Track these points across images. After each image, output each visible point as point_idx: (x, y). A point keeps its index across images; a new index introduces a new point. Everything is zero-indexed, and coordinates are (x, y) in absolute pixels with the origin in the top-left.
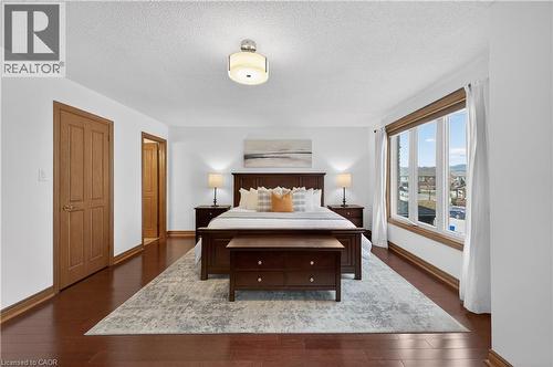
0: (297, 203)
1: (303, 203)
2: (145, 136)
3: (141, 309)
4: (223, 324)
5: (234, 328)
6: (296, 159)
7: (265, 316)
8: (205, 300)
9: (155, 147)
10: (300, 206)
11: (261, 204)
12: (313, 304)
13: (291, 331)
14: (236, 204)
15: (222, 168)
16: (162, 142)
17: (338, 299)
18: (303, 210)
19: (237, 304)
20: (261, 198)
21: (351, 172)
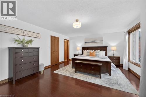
0: (97, 54)
1: (98, 54)
2: (65, 40)
3: (61, 71)
4: (72, 76)
5: (74, 77)
6: (98, 43)
7: (81, 77)
8: (71, 71)
9: (67, 42)
10: (98, 55)
11: (87, 54)
12: (93, 77)
13: (85, 80)
14: (83, 54)
15: (80, 45)
16: (68, 41)
17: (100, 78)
18: (98, 56)
19: (77, 73)
20: (87, 53)
21: (116, 46)
